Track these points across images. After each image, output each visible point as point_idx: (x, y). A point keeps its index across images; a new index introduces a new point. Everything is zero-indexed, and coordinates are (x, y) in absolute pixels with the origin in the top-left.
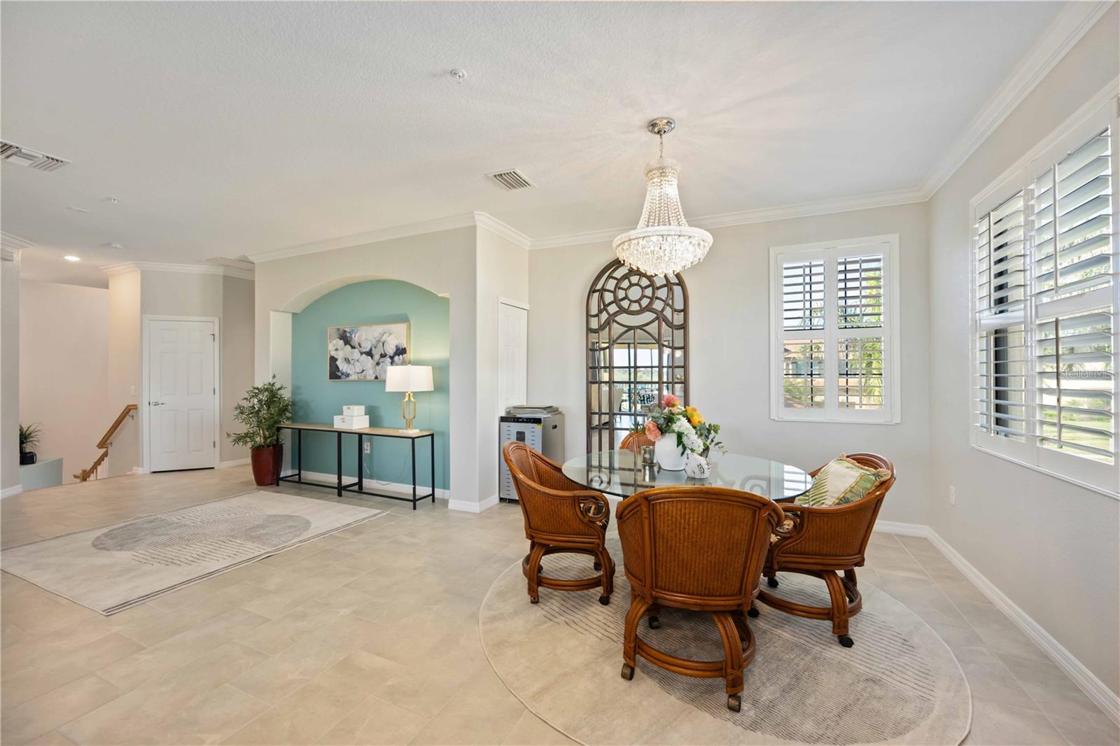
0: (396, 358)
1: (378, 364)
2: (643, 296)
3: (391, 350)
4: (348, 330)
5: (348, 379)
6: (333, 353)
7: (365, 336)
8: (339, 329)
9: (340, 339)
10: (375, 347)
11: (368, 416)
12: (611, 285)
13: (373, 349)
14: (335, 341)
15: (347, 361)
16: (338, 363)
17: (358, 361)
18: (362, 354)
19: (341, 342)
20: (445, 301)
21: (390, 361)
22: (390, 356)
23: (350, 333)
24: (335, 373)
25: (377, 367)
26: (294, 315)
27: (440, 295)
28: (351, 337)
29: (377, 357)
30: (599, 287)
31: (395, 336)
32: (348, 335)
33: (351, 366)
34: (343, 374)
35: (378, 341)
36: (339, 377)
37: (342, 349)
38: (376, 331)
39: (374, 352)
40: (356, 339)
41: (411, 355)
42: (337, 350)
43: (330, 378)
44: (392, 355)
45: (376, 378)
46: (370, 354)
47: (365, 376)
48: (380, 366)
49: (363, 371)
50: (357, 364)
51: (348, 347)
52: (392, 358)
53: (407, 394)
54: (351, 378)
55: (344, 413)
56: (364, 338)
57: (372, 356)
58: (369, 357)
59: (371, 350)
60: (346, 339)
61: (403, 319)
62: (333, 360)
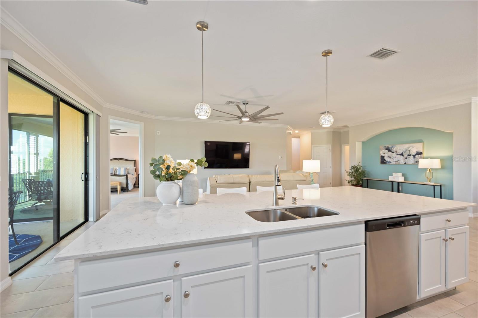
0: (417, 156)
1: (406, 158)
3: (413, 153)
4: (390, 146)
5: (390, 164)
6: (383, 155)
7: (400, 148)
8: (385, 146)
9: (386, 150)
10: (405, 152)
11: (403, 177)
13: (404, 153)
14: (383, 151)
15: (390, 157)
16: (385, 158)
17: (395, 157)
18: (397, 155)
19: (387, 151)
20: (452, 134)
21: (413, 157)
22: (413, 156)
23: (391, 147)
24: (383, 161)
25: (406, 159)
26: (363, 142)
27: (447, 132)
28: (392, 149)
29: (406, 156)
31: (415, 148)
32: (390, 148)
33: (391, 159)
34: (387, 162)
35: (406, 150)
36: (386, 163)
37: (387, 153)
38: (406, 146)
39: (404, 154)
40: (394, 149)
41: (425, 154)
42: (384, 153)
43: (381, 163)
44: (414, 155)
45: (405, 163)
46: (402, 155)
47: (399, 163)
48: (407, 159)
49: (398, 161)
50: (394, 158)
51: (390, 153)
52: (414, 156)
53: (428, 170)
54: (391, 163)
55: (393, 175)
56: (398, 149)
58: (402, 156)
59: (402, 153)
60: (389, 150)
61: (421, 141)
62: (382, 157)
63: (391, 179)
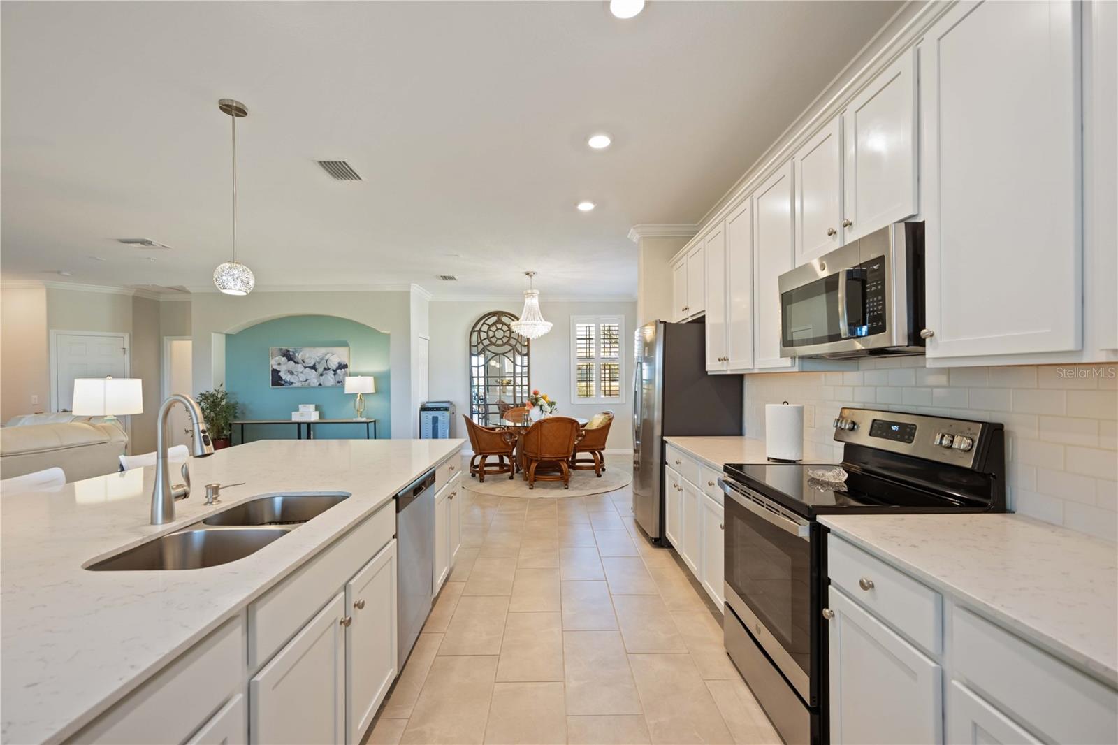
0: (339, 371)
1: (321, 375)
2: (504, 336)
3: (334, 365)
4: (291, 350)
5: (291, 386)
6: (275, 367)
7: (310, 355)
8: (282, 349)
9: (283, 356)
10: (319, 363)
11: (318, 412)
12: (485, 328)
13: (317, 364)
14: (277, 358)
15: (291, 372)
16: (281, 374)
17: (301, 373)
18: (305, 367)
19: (284, 359)
20: (388, 336)
21: (333, 373)
22: (333, 370)
23: (293, 352)
24: (277, 380)
25: (321, 377)
26: (227, 336)
27: (382, 332)
28: (294, 355)
29: (320, 370)
30: (477, 328)
31: (337, 356)
32: (291, 353)
33: (294, 376)
34: (286, 382)
35: (322, 359)
36: (282, 385)
37: (284, 364)
38: (320, 351)
39: (317, 366)
40: (299, 357)
41: (351, 369)
42: (279, 364)
43: (272, 385)
44: (335, 369)
45: (320, 385)
46: (314, 368)
47: (309, 384)
48: (323, 377)
49: (307, 380)
50: (300, 375)
51: (291, 363)
52: (335, 371)
53: (359, 395)
54: (294, 385)
55: (300, 410)
56: (307, 356)
57: (316, 370)
58: (313, 370)
59: (315, 365)
60: (289, 356)
61: (344, 344)
62: (275, 373)
63: (296, 417)
